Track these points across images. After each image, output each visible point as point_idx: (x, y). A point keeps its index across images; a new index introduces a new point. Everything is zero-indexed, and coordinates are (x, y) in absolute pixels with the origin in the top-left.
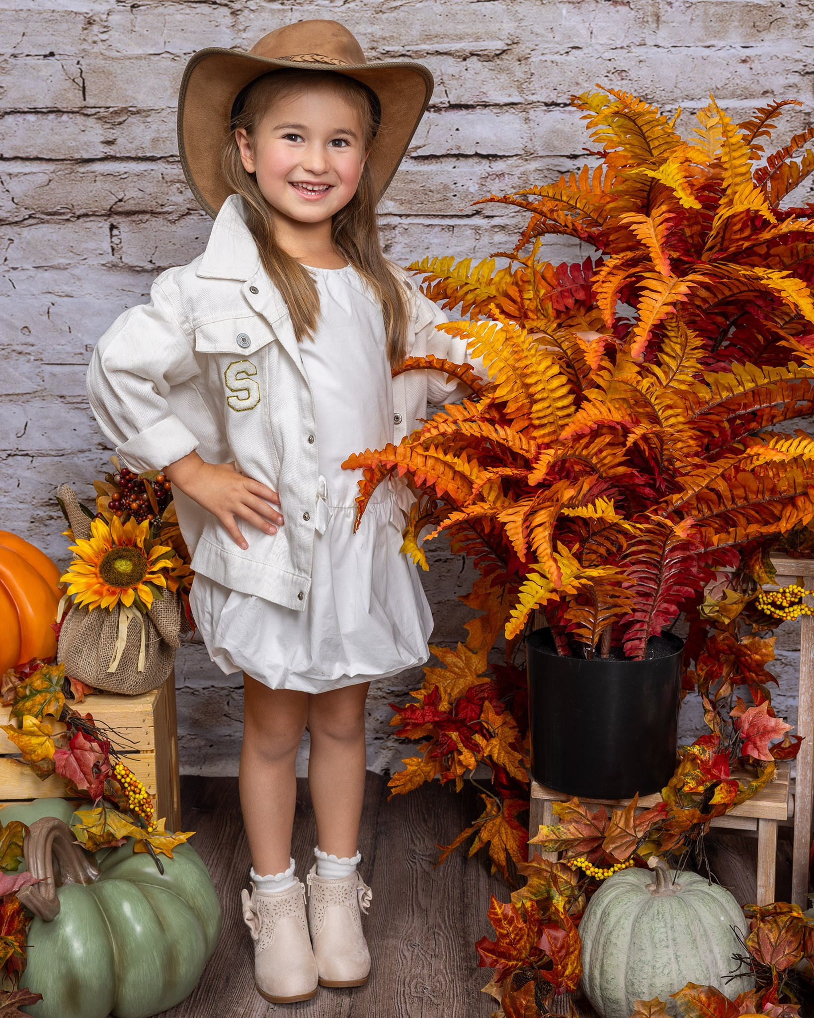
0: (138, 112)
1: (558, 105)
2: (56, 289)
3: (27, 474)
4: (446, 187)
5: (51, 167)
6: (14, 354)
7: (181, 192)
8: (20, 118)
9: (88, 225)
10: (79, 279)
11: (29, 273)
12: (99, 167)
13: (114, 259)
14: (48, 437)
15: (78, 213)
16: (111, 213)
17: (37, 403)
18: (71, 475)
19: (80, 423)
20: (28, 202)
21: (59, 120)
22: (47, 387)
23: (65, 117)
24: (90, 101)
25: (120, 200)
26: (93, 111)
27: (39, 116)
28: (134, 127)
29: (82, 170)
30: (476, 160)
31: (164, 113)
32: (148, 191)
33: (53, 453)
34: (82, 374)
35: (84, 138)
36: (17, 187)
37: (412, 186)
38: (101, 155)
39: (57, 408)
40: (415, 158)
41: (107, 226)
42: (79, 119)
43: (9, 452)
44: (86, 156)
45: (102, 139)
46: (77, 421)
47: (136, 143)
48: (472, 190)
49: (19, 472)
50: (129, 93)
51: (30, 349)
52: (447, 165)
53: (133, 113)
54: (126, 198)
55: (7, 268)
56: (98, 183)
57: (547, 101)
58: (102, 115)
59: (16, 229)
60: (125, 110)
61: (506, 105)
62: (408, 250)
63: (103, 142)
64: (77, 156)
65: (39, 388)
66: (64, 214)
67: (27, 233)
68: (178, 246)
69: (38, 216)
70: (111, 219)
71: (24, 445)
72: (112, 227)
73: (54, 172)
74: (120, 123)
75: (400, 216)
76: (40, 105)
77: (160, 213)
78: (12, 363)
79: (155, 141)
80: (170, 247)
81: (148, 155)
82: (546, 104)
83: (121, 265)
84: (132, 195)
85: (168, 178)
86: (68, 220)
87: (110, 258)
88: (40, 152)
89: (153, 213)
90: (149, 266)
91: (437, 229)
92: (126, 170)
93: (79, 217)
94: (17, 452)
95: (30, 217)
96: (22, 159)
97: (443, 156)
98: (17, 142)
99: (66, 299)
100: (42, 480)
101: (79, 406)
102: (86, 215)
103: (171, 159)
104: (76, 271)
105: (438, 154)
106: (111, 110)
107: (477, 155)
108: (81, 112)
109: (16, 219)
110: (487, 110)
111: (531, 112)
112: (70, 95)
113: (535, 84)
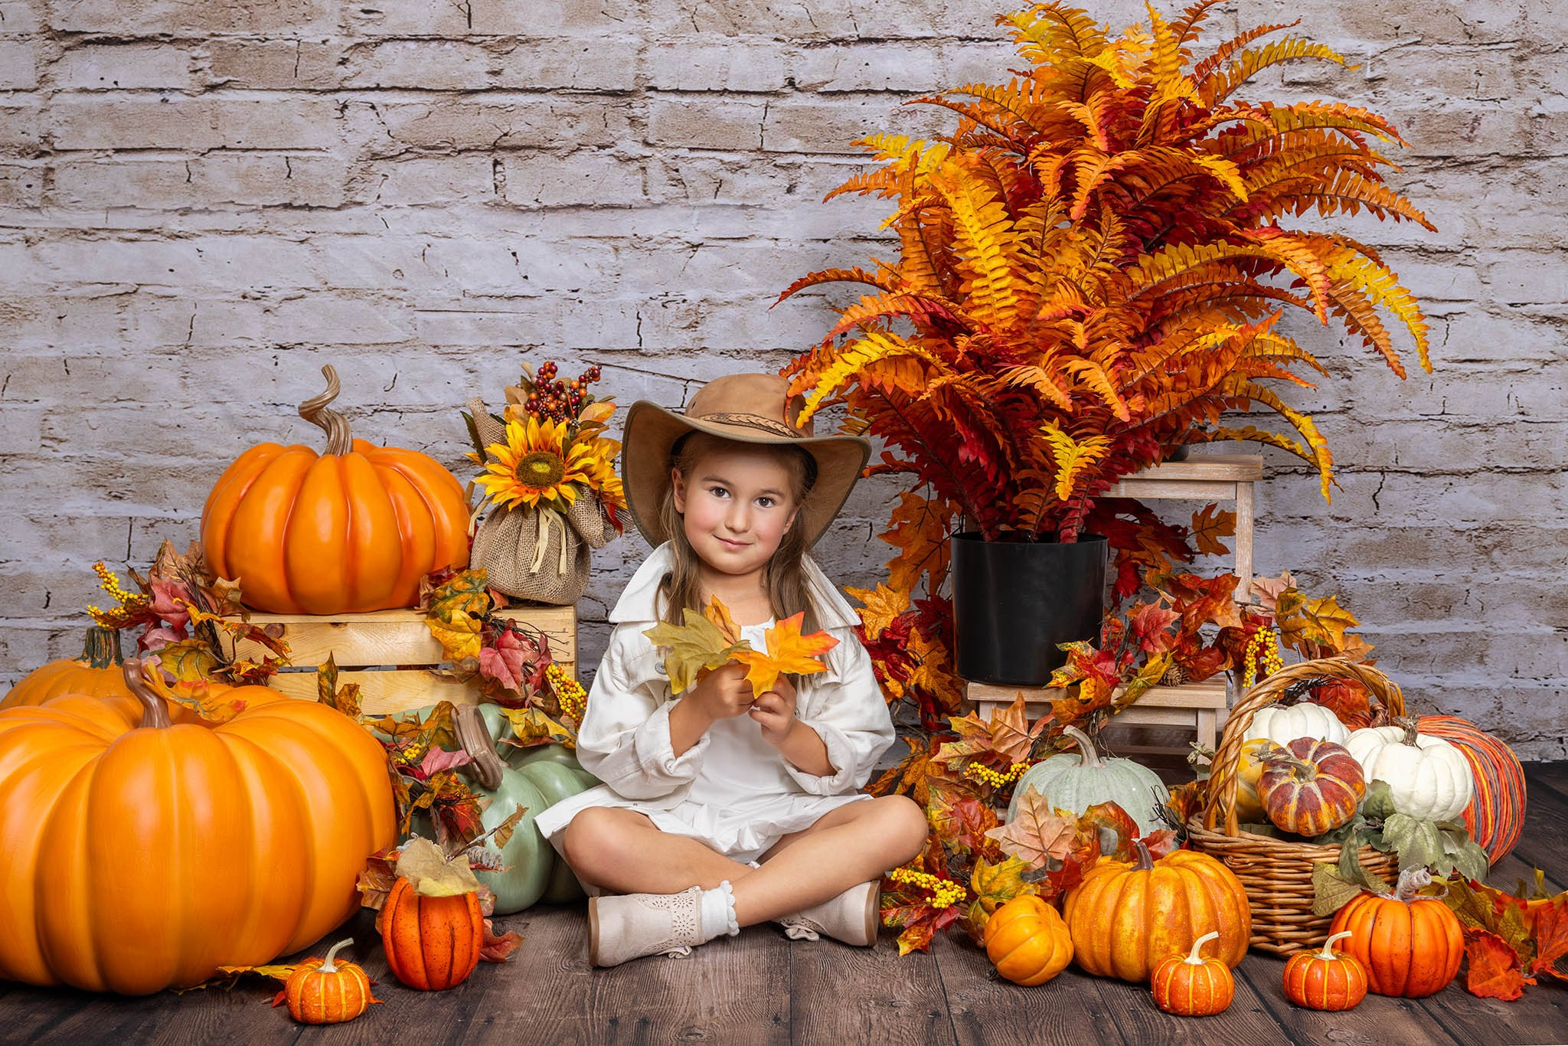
0: (527, 41)
1: (972, 40)
2: (433, 229)
3: (395, 431)
4: (854, 125)
5: (431, 98)
6: (385, 299)
7: (572, 126)
8: (399, 45)
9: (470, 160)
10: (458, 219)
11: (404, 212)
12: (483, 99)
13: (498, 198)
14: (420, 392)
15: (459, 148)
16: (495, 147)
17: (408, 354)
18: (443, 433)
19: (454, 376)
20: (406, 135)
21: (442, 48)
22: (420, 335)
23: (448, 45)
24: (476, 29)
25: (506, 135)
26: (479, 39)
27: (421, 43)
28: (522, 57)
29: (465, 101)
30: (887, 96)
31: (555, 43)
32: (535, 125)
33: (424, 409)
34: (458, 322)
35: (468, 67)
36: (393, 120)
37: (819, 123)
38: (487, 86)
39: (430, 358)
40: (823, 94)
41: (490, 162)
42: (464, 47)
43: (375, 407)
44: (469, 87)
45: (488, 69)
46: (451, 373)
47: (524, 74)
48: (882, 127)
49: (386, 430)
50: (519, 20)
51: (402, 294)
52: (857, 101)
53: (522, 42)
54: (511, 133)
55: (380, 207)
56: (482, 116)
57: (961, 35)
58: (488, 43)
59: (392, 164)
60: (513, 39)
61: (918, 39)
62: (814, 190)
63: (488, 73)
64: (460, 87)
65: (411, 337)
66: (444, 148)
67: (404, 169)
68: (567, 183)
69: (415, 150)
70: (495, 155)
71: (393, 399)
72: (496, 163)
73: (434, 103)
74: (508, 53)
75: (806, 154)
76: (421, 32)
77: (548, 149)
78: (382, 309)
79: (545, 71)
80: (558, 184)
81: (537, 86)
82: (960, 39)
83: (505, 203)
84: (519, 129)
85: (557, 111)
86: (448, 155)
87: (492, 196)
88: (421, 82)
89: (540, 148)
90: (535, 206)
91: (844, 169)
92: (512, 102)
93: (460, 152)
94: (385, 408)
95: (407, 151)
96: (400, 89)
97: (851, 92)
98: (395, 71)
99: (443, 240)
100: (411, 438)
101: (454, 356)
102: (468, 150)
103: (561, 91)
104: (456, 210)
105: (846, 89)
106: (498, 38)
107: (887, 91)
108: (465, 40)
109: (392, 153)
110: (898, 45)
111: (945, 47)
112: (454, 22)
113: (949, 19)
